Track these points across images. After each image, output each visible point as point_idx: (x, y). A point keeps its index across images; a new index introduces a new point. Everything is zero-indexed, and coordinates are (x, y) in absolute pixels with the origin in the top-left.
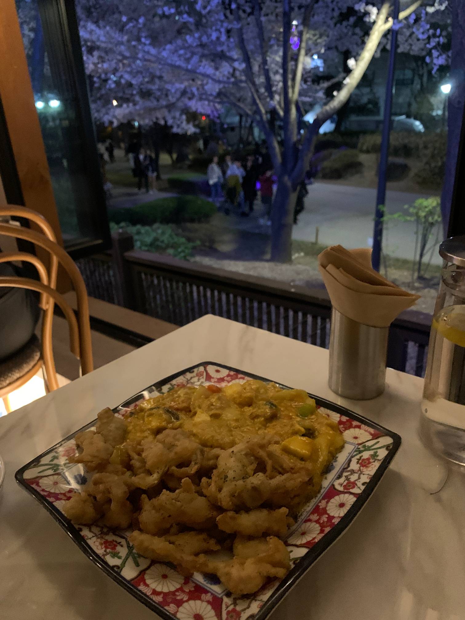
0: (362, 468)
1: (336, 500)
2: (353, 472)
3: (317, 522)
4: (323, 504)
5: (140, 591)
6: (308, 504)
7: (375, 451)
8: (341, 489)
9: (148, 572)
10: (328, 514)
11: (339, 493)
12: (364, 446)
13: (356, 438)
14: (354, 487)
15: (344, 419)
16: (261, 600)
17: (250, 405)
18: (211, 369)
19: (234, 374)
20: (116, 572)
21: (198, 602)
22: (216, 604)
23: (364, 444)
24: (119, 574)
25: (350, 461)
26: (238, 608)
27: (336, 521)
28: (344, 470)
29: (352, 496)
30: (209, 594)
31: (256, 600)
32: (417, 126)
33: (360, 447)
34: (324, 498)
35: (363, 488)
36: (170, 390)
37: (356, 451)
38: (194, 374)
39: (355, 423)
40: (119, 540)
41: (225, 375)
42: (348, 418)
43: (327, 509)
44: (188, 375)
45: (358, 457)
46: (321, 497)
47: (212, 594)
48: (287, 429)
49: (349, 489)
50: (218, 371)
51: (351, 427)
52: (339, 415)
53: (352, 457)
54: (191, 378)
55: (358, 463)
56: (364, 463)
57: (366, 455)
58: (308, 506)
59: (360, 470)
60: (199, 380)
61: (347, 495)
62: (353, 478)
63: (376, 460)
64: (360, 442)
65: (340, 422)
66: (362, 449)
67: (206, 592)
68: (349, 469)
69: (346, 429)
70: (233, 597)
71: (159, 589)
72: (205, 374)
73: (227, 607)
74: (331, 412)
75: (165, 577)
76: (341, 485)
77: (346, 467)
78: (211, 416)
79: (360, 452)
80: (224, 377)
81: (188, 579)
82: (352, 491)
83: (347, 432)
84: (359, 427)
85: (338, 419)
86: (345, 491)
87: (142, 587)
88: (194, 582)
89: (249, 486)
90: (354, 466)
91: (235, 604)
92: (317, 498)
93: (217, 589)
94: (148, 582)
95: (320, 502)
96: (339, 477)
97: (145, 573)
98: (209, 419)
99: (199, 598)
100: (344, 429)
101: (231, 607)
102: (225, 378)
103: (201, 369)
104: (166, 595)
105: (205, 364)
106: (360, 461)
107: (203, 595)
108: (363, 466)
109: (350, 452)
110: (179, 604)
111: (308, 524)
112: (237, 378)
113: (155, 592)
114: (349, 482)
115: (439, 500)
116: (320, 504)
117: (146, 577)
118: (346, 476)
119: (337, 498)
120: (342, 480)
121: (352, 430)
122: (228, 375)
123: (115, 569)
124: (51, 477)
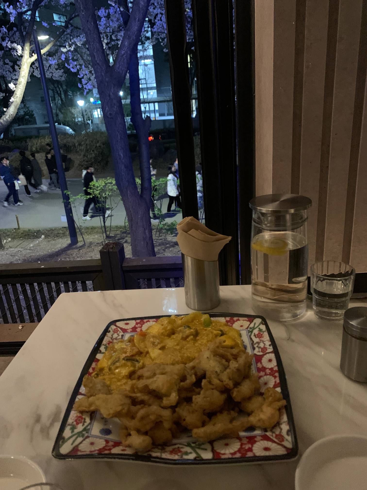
0: (261, 339)
1: (265, 360)
2: (258, 343)
3: (266, 374)
4: (259, 365)
5: (224, 459)
6: (251, 370)
7: (258, 328)
8: (261, 354)
9: (215, 449)
10: (268, 368)
11: (262, 356)
12: (251, 328)
13: (242, 326)
14: (266, 350)
15: (228, 319)
16: (284, 422)
17: (173, 333)
18: (120, 324)
19: (140, 321)
20: (200, 460)
21: (257, 443)
22: (266, 438)
23: (250, 327)
24: (203, 460)
25: (251, 339)
26: (277, 433)
27: (276, 368)
28: (253, 343)
29: (270, 354)
30: (258, 437)
31: (281, 424)
32: (69, 130)
33: (249, 329)
34: (257, 363)
35: (271, 347)
36: (106, 348)
37: (249, 333)
38: (112, 332)
39: (235, 319)
40: (176, 446)
41: (135, 324)
42: (230, 318)
43: (264, 366)
44: (109, 335)
45: (253, 334)
46: (255, 364)
47: (259, 436)
48: (211, 336)
49: (265, 351)
50: (127, 324)
51: (234, 322)
52: (223, 318)
53: (250, 336)
54: (112, 335)
55: (256, 337)
56: (259, 336)
57: (256, 331)
58: (253, 371)
59: (261, 340)
60: (118, 334)
61: (267, 355)
62: (262, 345)
63: (263, 332)
64: (246, 327)
65: (227, 322)
66: (251, 330)
67: (255, 437)
68: (255, 342)
69: (232, 324)
70: (268, 430)
71: (232, 451)
72: (119, 329)
73: (272, 436)
74: (218, 318)
75: (227, 445)
76: (259, 352)
77: (252, 342)
78: (160, 349)
79: (252, 332)
80: (135, 325)
81: (239, 438)
82: (267, 351)
83: (234, 325)
84: (238, 320)
85: (225, 321)
86: (265, 353)
87: (223, 457)
88: (244, 437)
89: (235, 370)
90: (256, 340)
91: (273, 432)
92: (253, 365)
93: (257, 432)
94: (222, 452)
95: (257, 365)
96: (254, 349)
97: (215, 451)
98: (160, 351)
99: (255, 442)
100: (231, 324)
101: (274, 435)
102: (137, 326)
103: (113, 327)
104: (239, 451)
105: (114, 322)
106: (257, 336)
107: (256, 439)
108: (261, 338)
109: (246, 334)
110: (250, 450)
111: (262, 379)
112: (144, 323)
113: (233, 454)
114: (262, 349)
115: (293, 341)
116: (258, 367)
117: (218, 451)
118: (257, 347)
119: (263, 359)
120: (257, 349)
121: (236, 323)
122: (137, 324)
123: (197, 459)
124: (84, 442)
